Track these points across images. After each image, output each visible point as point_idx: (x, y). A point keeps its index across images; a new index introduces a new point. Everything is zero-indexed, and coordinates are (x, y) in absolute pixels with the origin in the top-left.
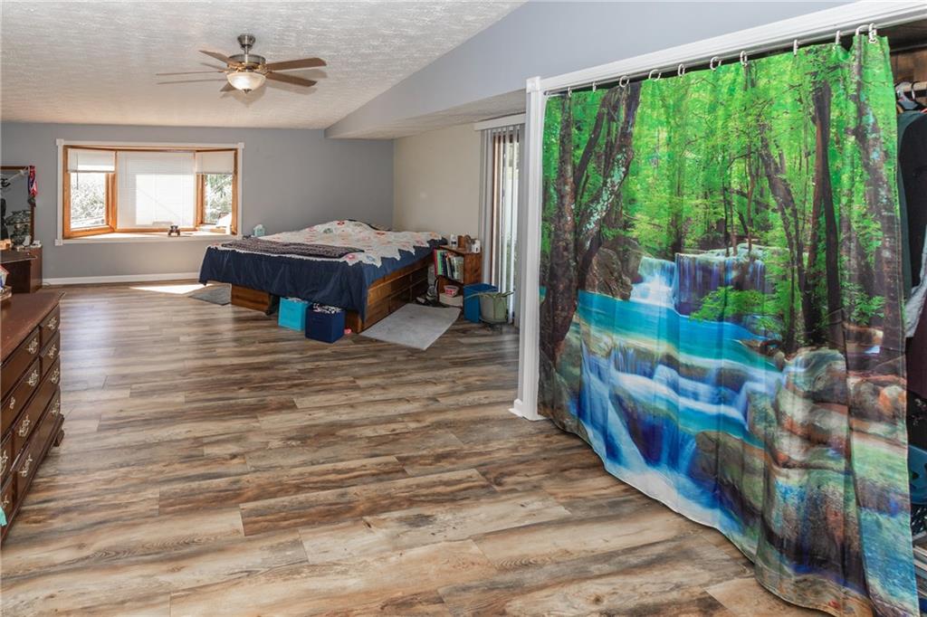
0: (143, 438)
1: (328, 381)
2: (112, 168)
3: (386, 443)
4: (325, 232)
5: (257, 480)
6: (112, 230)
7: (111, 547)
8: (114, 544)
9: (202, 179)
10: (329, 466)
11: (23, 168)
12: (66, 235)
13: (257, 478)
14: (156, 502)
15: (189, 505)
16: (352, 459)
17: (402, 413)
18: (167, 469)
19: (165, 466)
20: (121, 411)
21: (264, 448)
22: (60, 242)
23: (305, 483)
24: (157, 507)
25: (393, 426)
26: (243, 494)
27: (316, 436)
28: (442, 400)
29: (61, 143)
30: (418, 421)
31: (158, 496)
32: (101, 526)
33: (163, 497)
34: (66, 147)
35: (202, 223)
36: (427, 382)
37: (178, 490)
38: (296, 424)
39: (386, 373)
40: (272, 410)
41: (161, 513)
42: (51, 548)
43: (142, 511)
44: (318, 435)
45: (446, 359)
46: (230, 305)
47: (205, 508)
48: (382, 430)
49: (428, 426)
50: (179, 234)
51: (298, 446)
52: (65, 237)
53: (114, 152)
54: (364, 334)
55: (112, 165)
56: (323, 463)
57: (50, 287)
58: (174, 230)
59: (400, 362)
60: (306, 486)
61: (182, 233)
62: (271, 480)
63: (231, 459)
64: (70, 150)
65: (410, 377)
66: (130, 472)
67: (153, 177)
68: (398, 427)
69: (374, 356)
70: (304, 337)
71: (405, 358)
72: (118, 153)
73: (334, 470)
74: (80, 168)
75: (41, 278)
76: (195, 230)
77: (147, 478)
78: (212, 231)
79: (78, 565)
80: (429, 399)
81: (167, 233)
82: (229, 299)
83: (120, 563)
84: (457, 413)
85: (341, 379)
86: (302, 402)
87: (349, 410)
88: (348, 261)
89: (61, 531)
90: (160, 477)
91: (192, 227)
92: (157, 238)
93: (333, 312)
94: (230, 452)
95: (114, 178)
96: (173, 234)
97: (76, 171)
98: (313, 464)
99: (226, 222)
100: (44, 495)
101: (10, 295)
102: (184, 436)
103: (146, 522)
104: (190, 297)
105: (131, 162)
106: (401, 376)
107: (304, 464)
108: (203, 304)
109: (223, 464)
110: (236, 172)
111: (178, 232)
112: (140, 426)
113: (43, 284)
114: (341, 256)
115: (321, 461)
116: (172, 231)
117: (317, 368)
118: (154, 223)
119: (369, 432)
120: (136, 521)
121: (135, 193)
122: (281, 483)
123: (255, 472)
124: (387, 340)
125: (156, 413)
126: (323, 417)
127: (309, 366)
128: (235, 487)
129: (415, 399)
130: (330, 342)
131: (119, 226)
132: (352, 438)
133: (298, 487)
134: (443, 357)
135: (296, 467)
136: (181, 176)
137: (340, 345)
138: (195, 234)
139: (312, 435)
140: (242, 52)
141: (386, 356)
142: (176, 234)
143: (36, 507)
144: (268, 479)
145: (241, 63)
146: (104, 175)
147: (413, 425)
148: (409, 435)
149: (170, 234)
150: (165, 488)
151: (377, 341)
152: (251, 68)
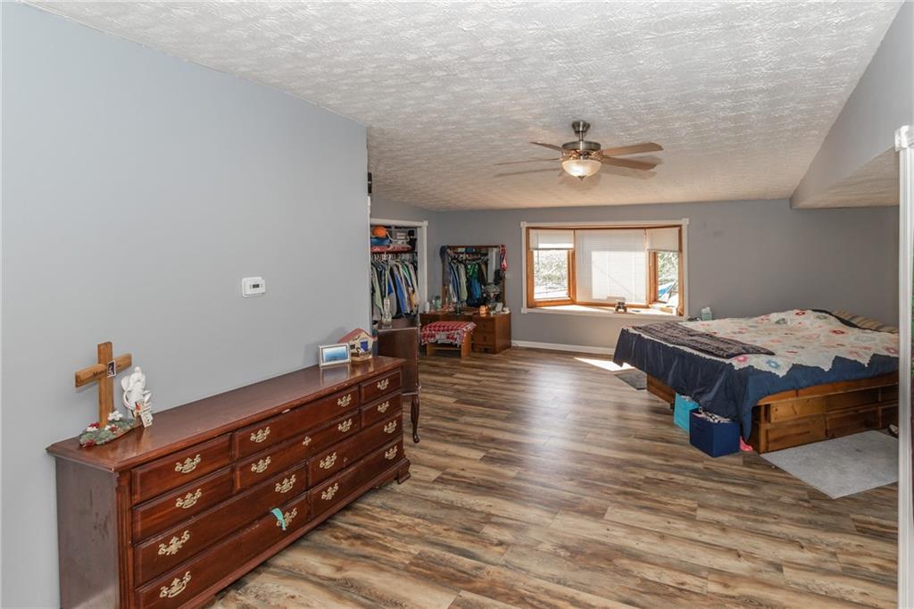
0: (454, 499)
1: (664, 499)
2: (571, 246)
3: (658, 595)
4: (778, 322)
5: (496, 574)
6: (573, 302)
7: (353, 579)
8: (357, 578)
9: (654, 256)
10: (571, 592)
11: (496, 247)
12: (530, 304)
13: (499, 573)
14: (410, 557)
15: (428, 572)
16: (602, 596)
17: (715, 567)
18: (445, 533)
19: (445, 530)
20: (463, 470)
21: (532, 547)
22: (525, 310)
23: (533, 598)
24: (407, 562)
25: (688, 579)
26: (474, 582)
27: (591, 554)
28: (788, 572)
29: (524, 225)
30: (726, 586)
31: (417, 553)
32: (362, 559)
33: (420, 556)
34: (528, 229)
35: (656, 300)
36: (791, 541)
37: (433, 555)
38: (584, 534)
39: (748, 512)
40: (577, 512)
41: (406, 569)
42: (326, 561)
43: (397, 560)
44: (595, 555)
45: (853, 520)
46: (646, 391)
47: (436, 581)
48: (668, 578)
49: (734, 597)
50: (625, 311)
51: (564, 558)
52: (528, 307)
53: (572, 232)
54: (765, 456)
55: (571, 242)
56: (569, 586)
57: (517, 348)
58: (621, 306)
59: (782, 505)
60: (530, 601)
61: (629, 310)
62: (507, 581)
63: (497, 545)
64: (531, 231)
65: (775, 528)
66: (418, 524)
67: (607, 254)
68: (692, 582)
69: (752, 487)
70: (688, 442)
71: (793, 502)
72: (576, 231)
73: (573, 598)
74: (541, 246)
75: (510, 339)
76: (647, 307)
77: (425, 534)
78: (662, 310)
79: (325, 583)
80: (771, 564)
81: (614, 309)
82: (645, 384)
83: (346, 594)
84: (791, 596)
85: (682, 502)
86: (615, 514)
87: (655, 540)
88: (734, 364)
89: (341, 551)
90: (433, 538)
91: (644, 304)
92: (606, 314)
93: (716, 421)
94: (500, 538)
95: (574, 254)
96: (620, 310)
97: (537, 249)
98: (559, 583)
99: (674, 301)
100: (359, 519)
101: (371, 357)
102: (483, 508)
103: (389, 571)
104: (616, 375)
105: (589, 240)
106: (763, 522)
107: (551, 579)
108: (621, 385)
109: (486, 547)
110: (680, 250)
111: (625, 308)
112: (462, 488)
113: (513, 345)
114: (729, 357)
115: (570, 583)
116: (619, 307)
117: (670, 481)
118: (609, 298)
119: (651, 574)
120: (386, 567)
121: (590, 268)
122: (511, 588)
123: (503, 566)
124: (790, 471)
125: (482, 480)
126: (621, 538)
127: (661, 476)
128: (474, 572)
129: (750, 556)
130: (712, 456)
131: (579, 299)
132: (626, 573)
133: (523, 598)
134: (852, 516)
135: (540, 577)
136: (633, 253)
137: (723, 462)
138: (643, 311)
139: (589, 551)
140: (576, 139)
141: (769, 492)
142: (623, 310)
143: (346, 526)
144: (506, 578)
145: (575, 150)
146: (566, 252)
147: (714, 588)
148: (694, 597)
149: (617, 310)
150: (428, 549)
151: (777, 469)
152: (586, 154)
